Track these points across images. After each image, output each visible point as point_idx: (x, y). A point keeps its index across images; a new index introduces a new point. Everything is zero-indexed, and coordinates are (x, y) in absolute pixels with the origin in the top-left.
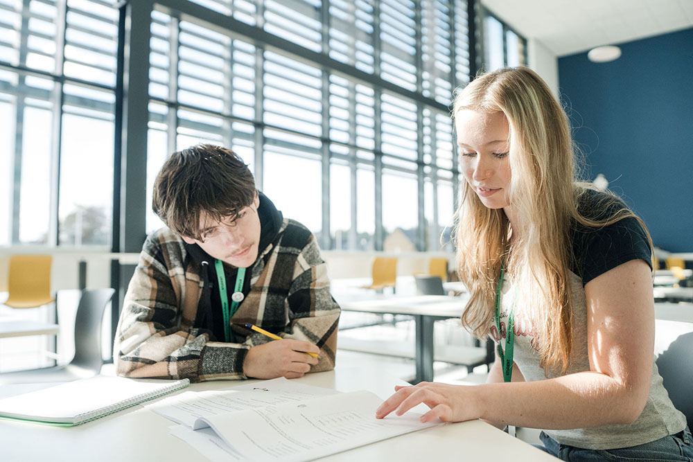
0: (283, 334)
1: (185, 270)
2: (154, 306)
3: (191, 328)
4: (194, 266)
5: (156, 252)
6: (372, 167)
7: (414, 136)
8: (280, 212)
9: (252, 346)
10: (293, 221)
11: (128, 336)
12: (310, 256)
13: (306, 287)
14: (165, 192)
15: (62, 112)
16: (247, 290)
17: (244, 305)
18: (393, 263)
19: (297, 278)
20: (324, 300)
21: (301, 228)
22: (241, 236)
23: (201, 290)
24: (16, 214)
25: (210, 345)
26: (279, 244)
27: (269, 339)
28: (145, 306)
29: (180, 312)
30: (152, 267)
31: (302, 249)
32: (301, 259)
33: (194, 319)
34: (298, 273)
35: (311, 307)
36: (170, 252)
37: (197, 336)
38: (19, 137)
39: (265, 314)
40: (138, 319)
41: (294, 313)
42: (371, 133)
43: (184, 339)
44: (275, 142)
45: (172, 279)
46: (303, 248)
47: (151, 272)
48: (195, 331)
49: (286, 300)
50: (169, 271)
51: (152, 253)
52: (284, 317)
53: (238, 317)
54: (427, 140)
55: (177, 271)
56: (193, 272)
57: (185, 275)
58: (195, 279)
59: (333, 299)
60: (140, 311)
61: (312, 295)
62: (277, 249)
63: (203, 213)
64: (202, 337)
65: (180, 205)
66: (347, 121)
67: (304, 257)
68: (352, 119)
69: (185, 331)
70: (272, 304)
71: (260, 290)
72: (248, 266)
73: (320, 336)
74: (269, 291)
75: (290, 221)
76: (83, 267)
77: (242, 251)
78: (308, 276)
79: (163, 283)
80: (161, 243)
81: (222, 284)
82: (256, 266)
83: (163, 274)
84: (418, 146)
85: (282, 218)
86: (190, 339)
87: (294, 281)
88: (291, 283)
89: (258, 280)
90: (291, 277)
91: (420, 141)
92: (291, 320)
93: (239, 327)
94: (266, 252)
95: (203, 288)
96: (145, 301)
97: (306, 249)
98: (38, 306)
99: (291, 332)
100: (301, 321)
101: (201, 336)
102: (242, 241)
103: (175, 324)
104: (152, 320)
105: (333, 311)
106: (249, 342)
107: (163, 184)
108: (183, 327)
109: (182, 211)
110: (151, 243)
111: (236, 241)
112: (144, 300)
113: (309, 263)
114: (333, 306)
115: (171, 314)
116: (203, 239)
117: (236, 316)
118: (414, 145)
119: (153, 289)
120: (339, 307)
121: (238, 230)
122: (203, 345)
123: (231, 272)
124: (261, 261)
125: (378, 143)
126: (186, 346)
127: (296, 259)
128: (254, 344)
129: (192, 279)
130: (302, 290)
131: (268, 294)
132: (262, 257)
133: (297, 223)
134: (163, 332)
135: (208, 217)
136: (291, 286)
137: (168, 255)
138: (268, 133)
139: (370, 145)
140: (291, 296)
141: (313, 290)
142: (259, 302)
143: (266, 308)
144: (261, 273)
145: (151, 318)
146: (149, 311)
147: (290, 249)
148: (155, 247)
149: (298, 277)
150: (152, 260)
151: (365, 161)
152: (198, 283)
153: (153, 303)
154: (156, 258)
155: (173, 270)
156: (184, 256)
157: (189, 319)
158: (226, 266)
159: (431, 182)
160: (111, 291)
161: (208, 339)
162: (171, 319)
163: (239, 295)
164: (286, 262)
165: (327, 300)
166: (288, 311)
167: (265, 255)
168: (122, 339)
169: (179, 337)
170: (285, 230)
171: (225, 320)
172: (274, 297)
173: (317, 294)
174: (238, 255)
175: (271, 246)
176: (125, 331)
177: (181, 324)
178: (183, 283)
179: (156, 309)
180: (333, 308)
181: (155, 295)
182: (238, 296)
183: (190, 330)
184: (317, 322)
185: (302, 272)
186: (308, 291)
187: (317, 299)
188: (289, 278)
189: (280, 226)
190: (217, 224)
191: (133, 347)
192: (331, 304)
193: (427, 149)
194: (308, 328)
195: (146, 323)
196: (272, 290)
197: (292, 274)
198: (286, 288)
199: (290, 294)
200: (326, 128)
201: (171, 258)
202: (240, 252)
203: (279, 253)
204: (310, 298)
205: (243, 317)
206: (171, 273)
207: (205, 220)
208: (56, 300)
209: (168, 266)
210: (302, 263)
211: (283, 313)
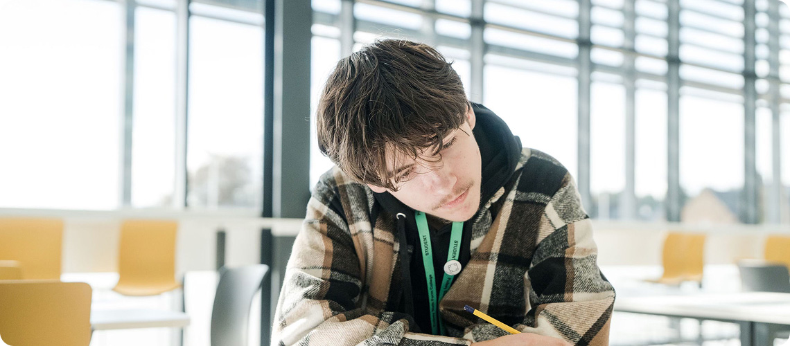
0: (522, 326)
1: (373, 226)
2: (328, 277)
3: (382, 311)
4: (385, 219)
5: (331, 199)
6: (662, 85)
7: (739, 30)
8: (518, 138)
9: (474, 342)
10: (538, 153)
11: (293, 320)
12: (565, 207)
13: (559, 255)
14: (333, 122)
15: (189, 14)
16: (465, 257)
17: (461, 280)
18: (698, 242)
19: (543, 241)
20: (587, 276)
21: (551, 163)
22: (452, 174)
23: (396, 255)
24: (127, 161)
25: (410, 336)
26: (515, 187)
27: (499, 333)
28: (317, 276)
29: (366, 288)
30: (325, 220)
31: (552, 195)
32: (551, 211)
33: (386, 299)
34: (545, 232)
35: (567, 286)
36: (351, 198)
37: (391, 323)
38: (130, 50)
39: (492, 295)
40: (307, 296)
41: (539, 295)
42: (662, 29)
43: (372, 326)
44: (503, 50)
45: (354, 239)
46: (554, 195)
47: (325, 227)
48: (389, 315)
49: (526, 276)
50: (350, 226)
51: (325, 200)
52: (524, 301)
53: (452, 299)
54: (762, 35)
55: (361, 227)
56: (385, 227)
57: (372, 232)
58: (387, 239)
59: (602, 275)
60: (309, 284)
61: (568, 268)
62: (512, 195)
63: (390, 147)
64: (400, 324)
65: (355, 140)
66: (622, 10)
67: (555, 209)
68: (628, 7)
69: (374, 314)
70: (503, 280)
71: (486, 257)
72: (466, 219)
73: (582, 332)
74: (498, 260)
75: (532, 152)
76: (221, 237)
77: (455, 197)
78: (561, 238)
79: (341, 242)
80: (338, 185)
81: (426, 247)
82: (478, 220)
83: (342, 231)
84: (746, 47)
85: (521, 148)
86: (382, 327)
87: (539, 245)
88: (535, 248)
89: (482, 244)
90: (535, 239)
91: (749, 39)
92: (534, 306)
93: (453, 315)
94: (495, 200)
95: (399, 252)
96: (315, 270)
97: (558, 196)
98: (159, 294)
99: (533, 324)
100: (551, 307)
101: (397, 322)
102: (453, 181)
103: (359, 305)
104: (326, 298)
105: (602, 294)
106: (469, 336)
107: (329, 110)
108: (369, 310)
109: (359, 148)
110: (323, 185)
111: (445, 183)
112: (314, 267)
113: (564, 217)
114: (602, 286)
115: (353, 290)
116: (395, 185)
117: (449, 296)
118: (739, 46)
119: (327, 252)
120: (611, 289)
121: (447, 166)
122: (401, 336)
123: (440, 229)
124: (486, 214)
125: (674, 43)
126: (375, 336)
127: (543, 211)
128: (477, 340)
129: (383, 238)
130: (552, 259)
131: (497, 264)
132: (488, 206)
133: (543, 155)
134: (342, 315)
135: (397, 152)
136: (534, 253)
137: (348, 203)
138: (491, 35)
139: (662, 48)
140: (533, 268)
141: (570, 260)
142: (484, 277)
143: (494, 287)
144: (486, 232)
145: (324, 294)
146: (322, 283)
147: (532, 196)
148: (330, 191)
149: (546, 240)
150: (325, 210)
151: (651, 76)
152: (392, 245)
153: (328, 273)
154: (331, 207)
155: (356, 225)
156: (371, 203)
157: (378, 298)
158: (432, 220)
159: (769, 107)
160: (263, 269)
161: (408, 328)
162: (353, 298)
163: (454, 264)
164: (527, 216)
165: (592, 276)
166: (529, 292)
167: (492, 204)
168: (284, 325)
169: (365, 323)
170: (526, 166)
171: (431, 302)
172: (508, 270)
173: (576, 266)
174: (450, 203)
175: (502, 191)
176: (288, 312)
177: (367, 306)
178: (370, 245)
179: (331, 280)
180: (603, 289)
181: (330, 261)
182: (452, 267)
183: (381, 313)
184: (576, 309)
185: (551, 230)
186: (562, 261)
187: (577, 274)
188: (530, 240)
189: (518, 160)
190: (412, 162)
191: (299, 336)
192: (598, 283)
193: (762, 51)
194: (562, 318)
195: (318, 301)
196: (504, 259)
197: (536, 233)
198: (526, 255)
199: (532, 266)
200: (585, 24)
201: (353, 207)
202: (453, 200)
203: (515, 202)
204: (564, 272)
205: (459, 299)
206: (353, 229)
207: (394, 157)
208: (182, 286)
209: (348, 219)
210: (552, 218)
211: (522, 294)
